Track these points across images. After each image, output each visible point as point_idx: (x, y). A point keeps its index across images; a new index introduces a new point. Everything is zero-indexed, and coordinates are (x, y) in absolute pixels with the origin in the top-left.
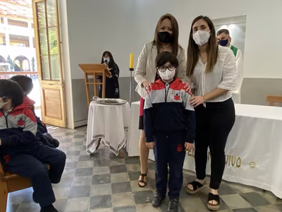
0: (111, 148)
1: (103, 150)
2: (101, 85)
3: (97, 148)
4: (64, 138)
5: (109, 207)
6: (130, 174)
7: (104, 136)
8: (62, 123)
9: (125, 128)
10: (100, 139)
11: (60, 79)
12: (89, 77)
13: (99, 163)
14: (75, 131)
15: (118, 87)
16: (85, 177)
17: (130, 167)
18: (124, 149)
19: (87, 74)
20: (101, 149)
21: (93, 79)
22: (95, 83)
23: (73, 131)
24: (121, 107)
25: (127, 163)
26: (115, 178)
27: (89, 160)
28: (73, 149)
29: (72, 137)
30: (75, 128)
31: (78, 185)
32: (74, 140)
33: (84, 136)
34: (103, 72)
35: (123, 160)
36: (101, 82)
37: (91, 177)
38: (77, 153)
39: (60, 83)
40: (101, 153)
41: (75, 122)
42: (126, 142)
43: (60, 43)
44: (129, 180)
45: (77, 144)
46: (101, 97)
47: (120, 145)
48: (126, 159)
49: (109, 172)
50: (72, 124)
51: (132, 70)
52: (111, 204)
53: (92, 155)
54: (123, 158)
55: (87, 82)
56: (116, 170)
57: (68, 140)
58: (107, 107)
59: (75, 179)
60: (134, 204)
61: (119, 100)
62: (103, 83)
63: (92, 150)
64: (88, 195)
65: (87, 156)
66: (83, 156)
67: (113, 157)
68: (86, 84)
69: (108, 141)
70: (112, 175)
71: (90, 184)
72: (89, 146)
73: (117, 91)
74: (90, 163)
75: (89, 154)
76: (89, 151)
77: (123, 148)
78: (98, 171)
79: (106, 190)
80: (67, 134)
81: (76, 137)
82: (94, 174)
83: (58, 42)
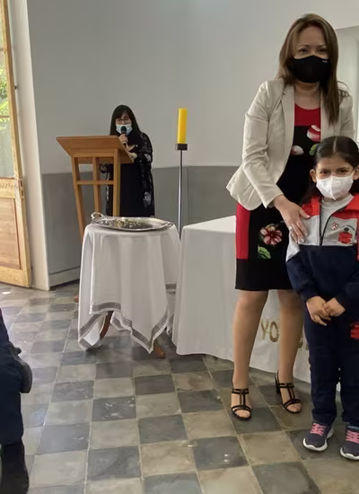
0: (136, 334)
1: (116, 339)
2: (111, 187)
3: (102, 335)
4: (27, 310)
5: (132, 476)
6: (182, 398)
7: (119, 306)
8: (20, 277)
9: (168, 287)
10: (111, 313)
11: (16, 174)
12: (83, 168)
13: (108, 370)
14: (52, 295)
15: (150, 189)
16: (75, 403)
17: (182, 381)
18: (167, 337)
19: (76, 162)
20: (113, 338)
21: (91, 173)
22: (95, 183)
23: (47, 295)
24: (158, 236)
25: (174, 370)
26: (145, 405)
27: (85, 363)
28: (48, 336)
29: (44, 308)
30: (52, 288)
31: (60, 421)
32: (49, 317)
33: (72, 307)
34: (115, 155)
35: (165, 362)
36: (112, 179)
37: (89, 403)
38: (57, 347)
39: (16, 182)
40: (111, 345)
41: (50, 274)
42: (171, 321)
43: (14, 88)
44: (180, 411)
45: (56, 325)
46: (109, 213)
47: (157, 328)
48: (171, 361)
49: (130, 392)
50: (44, 281)
51: (182, 147)
52: (138, 468)
53: (92, 351)
54: (164, 358)
55: (78, 179)
56: (148, 386)
57: (36, 317)
58: (126, 238)
59: (53, 408)
60: (194, 469)
61: (154, 221)
62: (116, 183)
63: (92, 338)
64: (83, 446)
65: (79, 354)
66: (71, 354)
67: (141, 355)
68: (75, 183)
69: (129, 318)
70: (140, 399)
71: (88, 419)
72: (84, 330)
73: (148, 198)
74: (87, 371)
75: (84, 349)
76: (83, 342)
77: (163, 335)
78: (106, 389)
79: (124, 435)
80: (34, 302)
81: (56, 308)
82: (97, 395)
83: (8, 89)
